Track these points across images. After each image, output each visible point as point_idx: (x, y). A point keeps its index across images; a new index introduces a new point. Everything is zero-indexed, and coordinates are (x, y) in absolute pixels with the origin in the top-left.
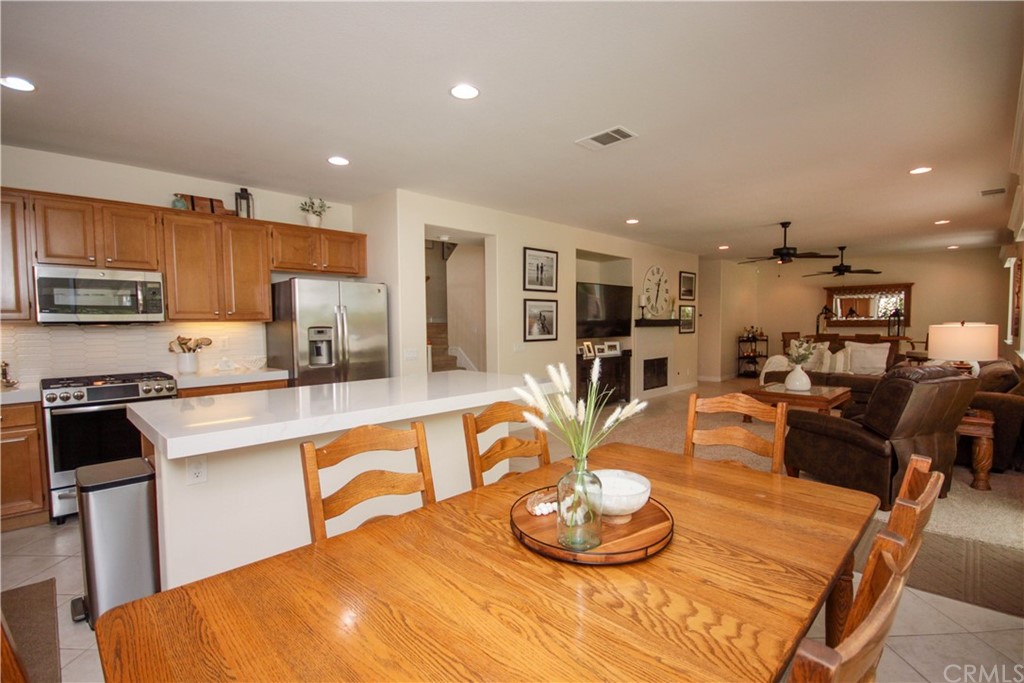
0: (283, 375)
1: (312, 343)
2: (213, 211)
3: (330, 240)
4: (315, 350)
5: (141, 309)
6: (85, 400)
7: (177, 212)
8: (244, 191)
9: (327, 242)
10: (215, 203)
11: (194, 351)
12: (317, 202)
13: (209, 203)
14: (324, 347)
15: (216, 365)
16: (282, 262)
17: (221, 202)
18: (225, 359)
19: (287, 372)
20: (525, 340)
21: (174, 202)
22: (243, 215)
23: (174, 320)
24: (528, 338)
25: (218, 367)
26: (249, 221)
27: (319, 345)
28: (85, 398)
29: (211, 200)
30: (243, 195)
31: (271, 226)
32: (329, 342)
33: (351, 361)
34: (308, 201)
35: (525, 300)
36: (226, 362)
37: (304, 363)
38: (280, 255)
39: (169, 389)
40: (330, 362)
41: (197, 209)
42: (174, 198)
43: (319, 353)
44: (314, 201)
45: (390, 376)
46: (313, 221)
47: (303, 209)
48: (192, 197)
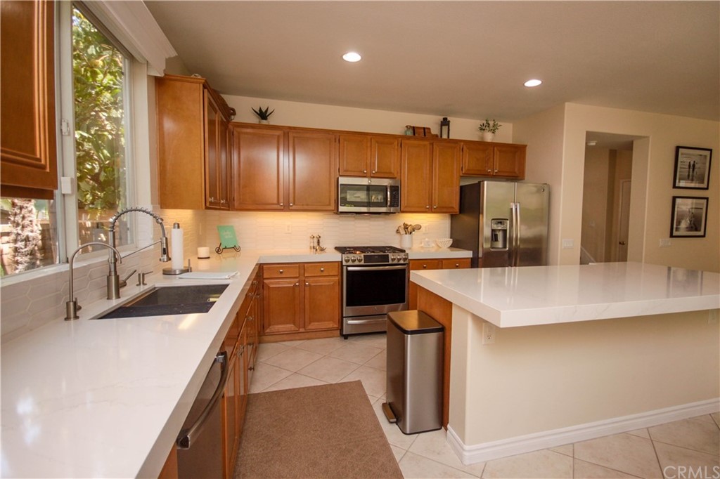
0: (468, 254)
1: (493, 231)
2: (425, 135)
3: (500, 151)
4: (494, 237)
5: (389, 204)
6: (362, 263)
7: (408, 138)
8: (445, 119)
9: (498, 153)
10: (426, 130)
11: (411, 233)
12: (491, 123)
13: (423, 130)
14: (500, 235)
15: (421, 243)
16: (468, 170)
17: (429, 129)
18: (427, 239)
19: (471, 252)
20: (672, 236)
21: (406, 132)
22: (445, 136)
23: (403, 212)
24: (675, 233)
25: (422, 245)
26: (449, 141)
27: (497, 233)
28: (363, 261)
29: (424, 128)
30: (445, 122)
31: (462, 143)
32: (505, 231)
33: (521, 247)
34: (485, 122)
35: (674, 198)
36: (428, 242)
37: (487, 246)
38: (467, 164)
39: (405, 259)
40: (505, 247)
41: (416, 135)
42: (406, 129)
43: (496, 240)
44: (490, 122)
45: (546, 265)
46: (489, 137)
47: (481, 129)
48: (414, 128)
